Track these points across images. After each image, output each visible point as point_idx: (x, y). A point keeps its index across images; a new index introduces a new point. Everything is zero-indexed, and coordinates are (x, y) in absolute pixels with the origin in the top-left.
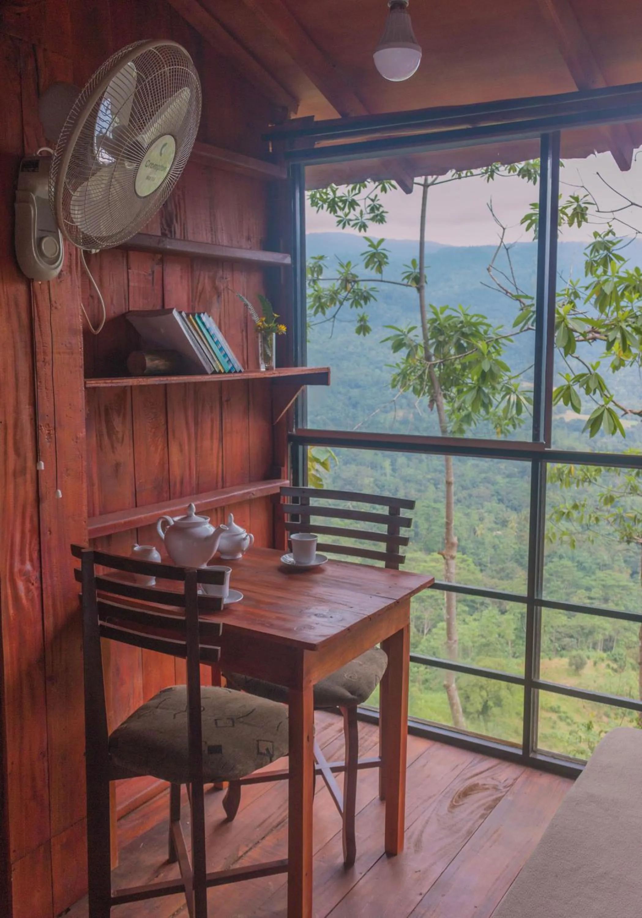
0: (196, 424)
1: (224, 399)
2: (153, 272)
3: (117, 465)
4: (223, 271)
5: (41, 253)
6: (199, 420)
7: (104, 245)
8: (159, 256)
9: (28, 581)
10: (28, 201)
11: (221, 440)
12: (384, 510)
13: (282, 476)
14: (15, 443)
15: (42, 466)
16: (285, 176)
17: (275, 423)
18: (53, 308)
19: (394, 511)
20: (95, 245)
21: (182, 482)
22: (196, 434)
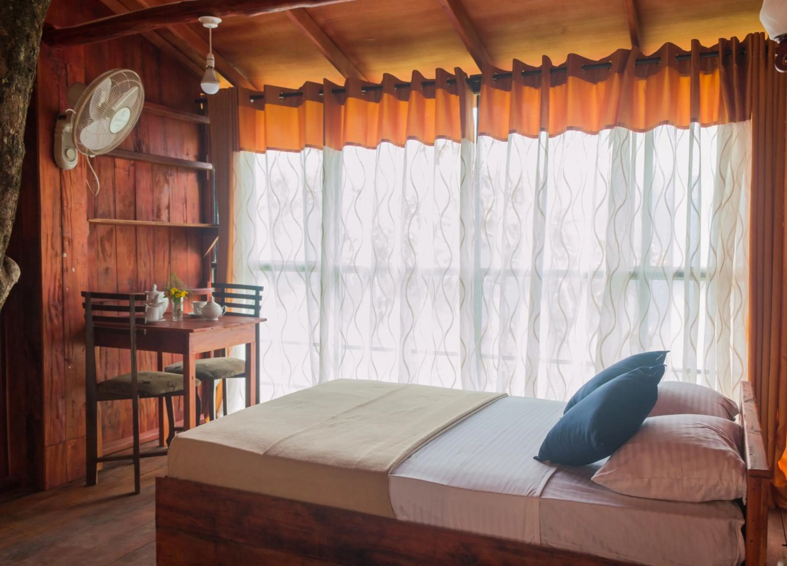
0: (154, 253)
1: (172, 240)
2: (129, 170)
3: (107, 270)
4: (171, 171)
5: (67, 156)
6: (156, 250)
7: (97, 153)
8: (133, 162)
9: (56, 309)
10: (61, 133)
11: (170, 262)
12: (253, 293)
13: (208, 286)
14: (52, 243)
15: (65, 255)
16: (208, 122)
17: (204, 256)
18: (72, 183)
19: (257, 293)
20: (93, 154)
21: (145, 283)
22: (154, 258)
